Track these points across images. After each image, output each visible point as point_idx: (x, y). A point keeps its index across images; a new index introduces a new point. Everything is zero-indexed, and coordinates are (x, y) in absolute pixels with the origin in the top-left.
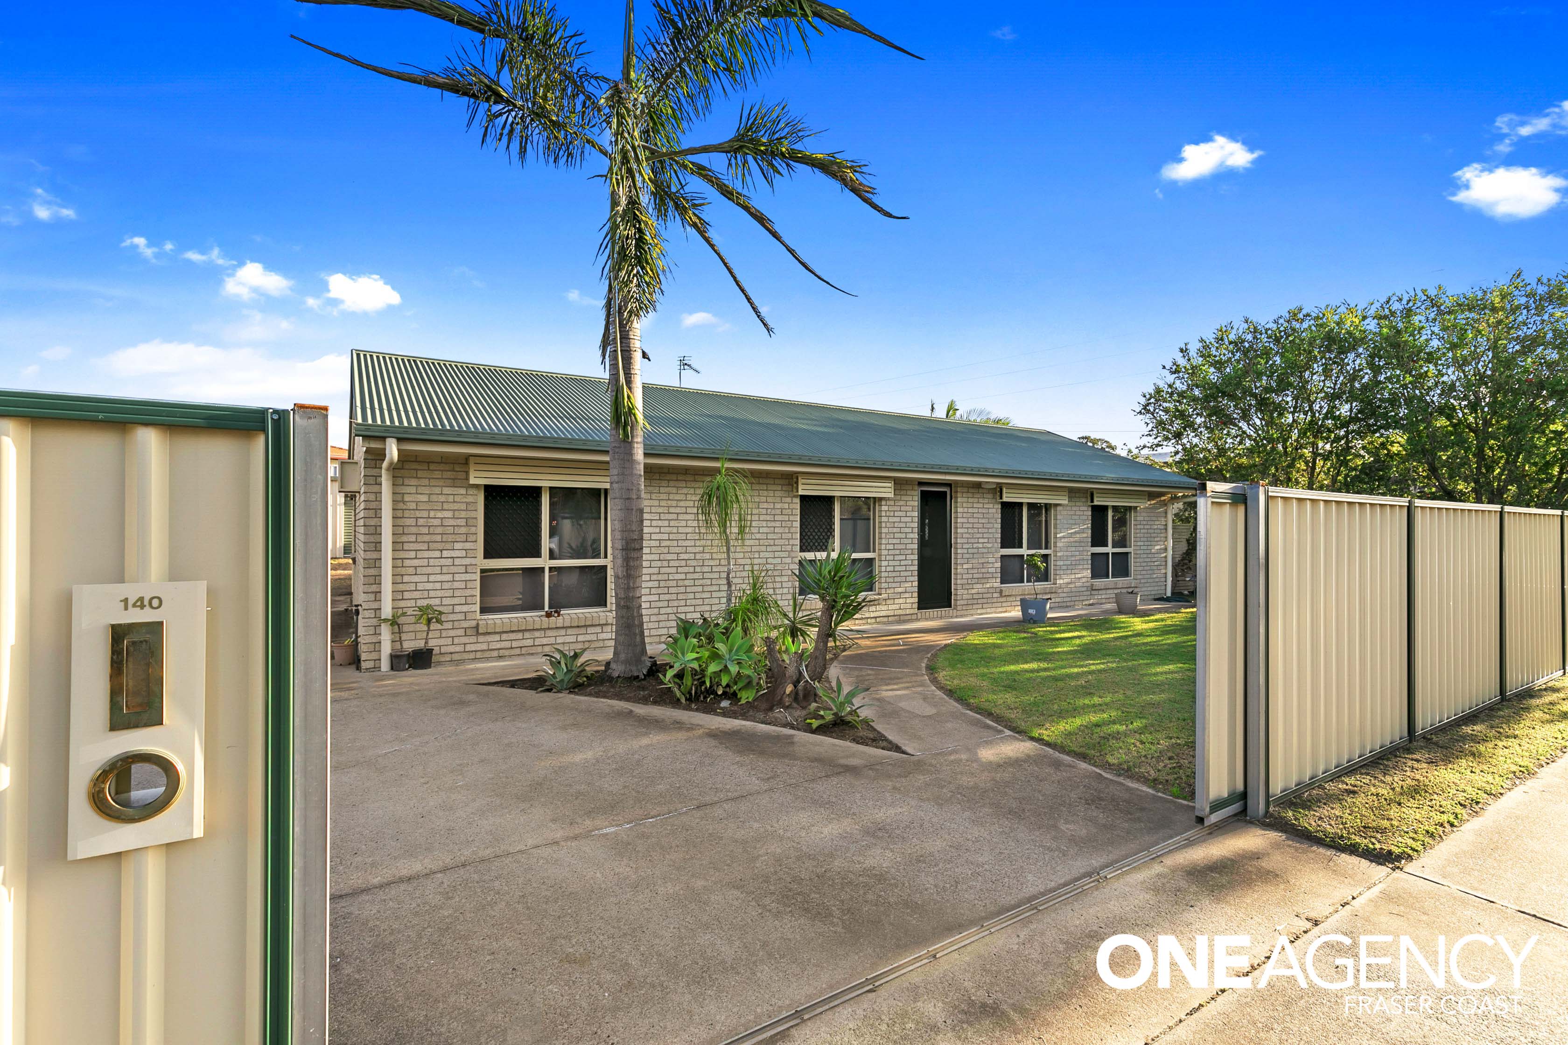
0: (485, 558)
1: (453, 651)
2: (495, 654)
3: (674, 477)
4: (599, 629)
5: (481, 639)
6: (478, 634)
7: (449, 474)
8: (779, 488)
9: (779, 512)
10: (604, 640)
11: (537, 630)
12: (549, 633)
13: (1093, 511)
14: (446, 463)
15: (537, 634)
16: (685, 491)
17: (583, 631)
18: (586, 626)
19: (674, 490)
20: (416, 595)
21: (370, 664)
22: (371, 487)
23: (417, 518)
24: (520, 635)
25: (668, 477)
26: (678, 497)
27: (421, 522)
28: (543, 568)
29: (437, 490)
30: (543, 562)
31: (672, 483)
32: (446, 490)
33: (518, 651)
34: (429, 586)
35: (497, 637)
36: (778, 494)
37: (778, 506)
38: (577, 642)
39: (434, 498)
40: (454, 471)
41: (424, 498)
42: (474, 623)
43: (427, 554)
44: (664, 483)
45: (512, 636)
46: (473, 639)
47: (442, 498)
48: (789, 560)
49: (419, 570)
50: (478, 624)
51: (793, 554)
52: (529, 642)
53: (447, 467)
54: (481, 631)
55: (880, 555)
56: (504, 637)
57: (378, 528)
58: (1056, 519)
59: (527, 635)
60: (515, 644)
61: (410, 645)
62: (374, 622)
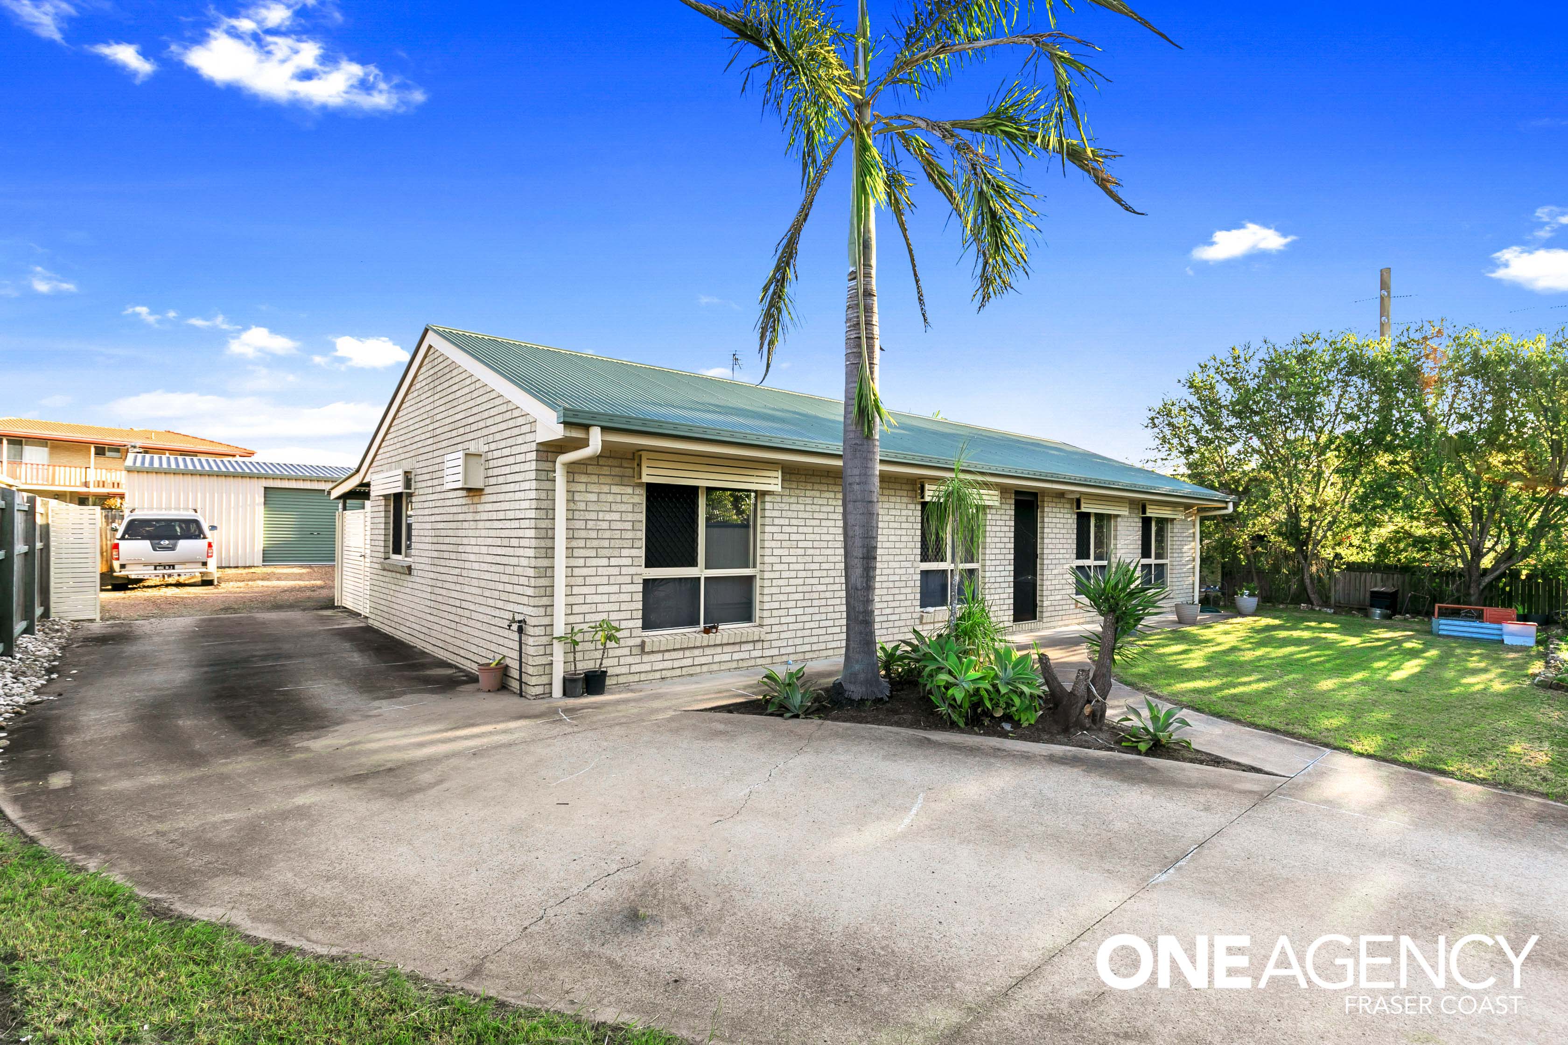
0: (646, 566)
1: (618, 672)
2: (658, 675)
3: (818, 479)
4: (750, 646)
5: (646, 658)
6: (643, 652)
7: (616, 471)
8: (905, 493)
9: (904, 519)
10: (755, 658)
11: (697, 647)
12: (708, 651)
13: (1143, 522)
14: (614, 458)
15: (697, 652)
16: (827, 495)
17: (737, 648)
18: (741, 643)
19: (817, 494)
20: (585, 608)
21: (539, 690)
22: (542, 483)
23: (586, 520)
24: (680, 654)
25: (813, 479)
26: (820, 501)
27: (590, 524)
28: (699, 578)
29: (606, 489)
30: (699, 572)
31: (816, 487)
32: (615, 489)
33: (678, 672)
34: (597, 598)
35: (659, 656)
36: (905, 500)
37: (904, 513)
38: (732, 661)
39: (603, 497)
40: (621, 467)
41: (594, 497)
42: (638, 641)
43: (595, 562)
44: (809, 486)
45: (674, 655)
46: (637, 659)
47: (610, 498)
48: (911, 571)
49: (589, 581)
50: (643, 643)
51: (916, 564)
52: (689, 662)
53: (615, 462)
54: (647, 650)
55: (984, 566)
56: (667, 656)
57: (550, 532)
58: (1116, 530)
59: (688, 653)
60: (677, 664)
61: (585, 666)
62: (545, 640)
